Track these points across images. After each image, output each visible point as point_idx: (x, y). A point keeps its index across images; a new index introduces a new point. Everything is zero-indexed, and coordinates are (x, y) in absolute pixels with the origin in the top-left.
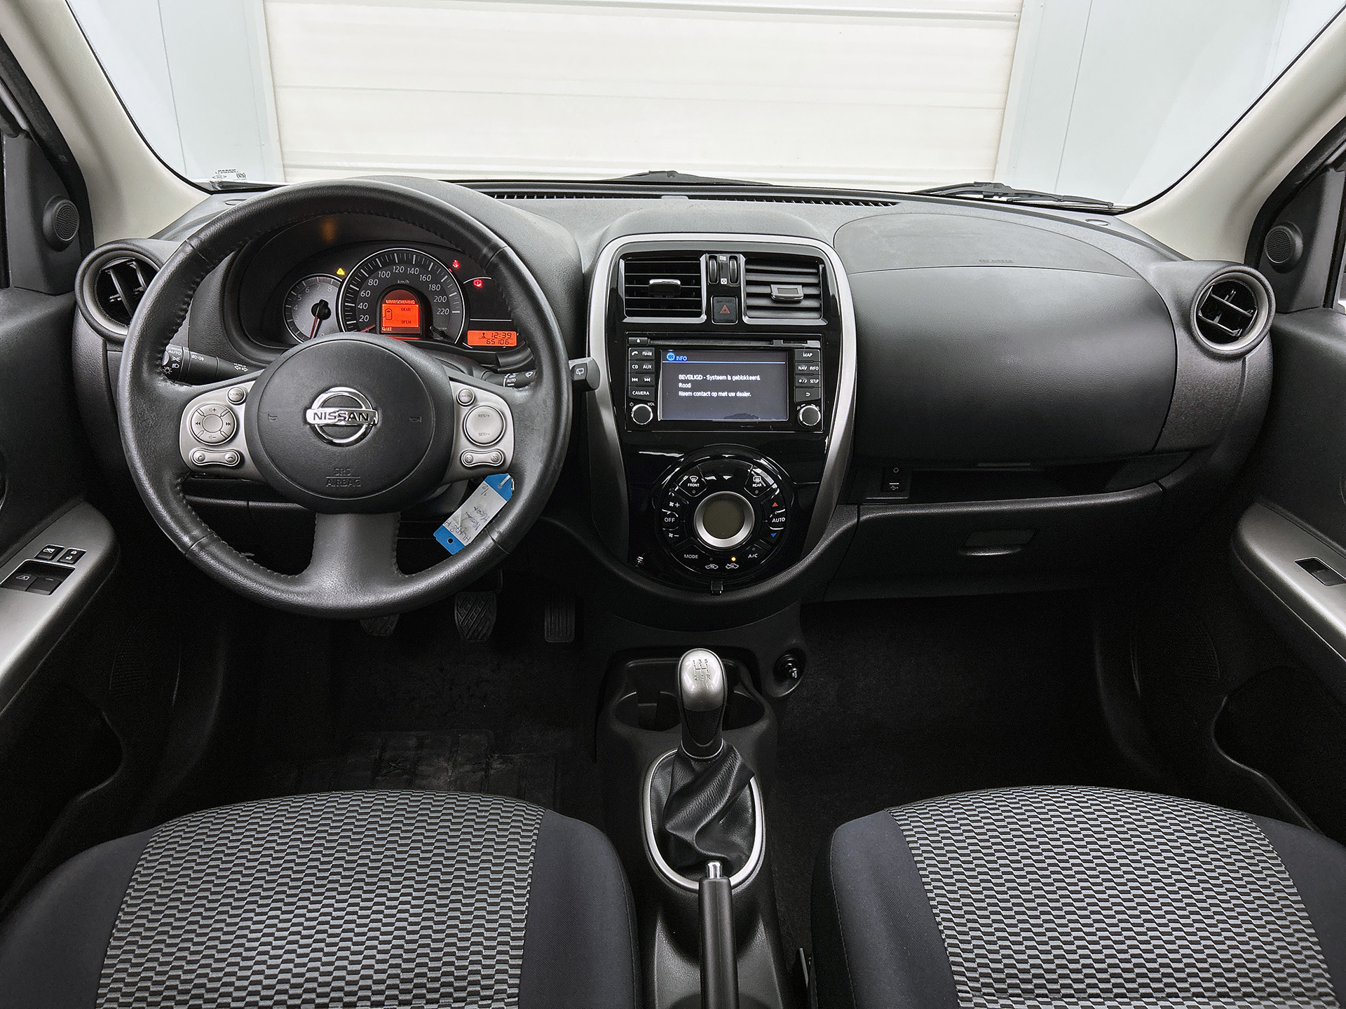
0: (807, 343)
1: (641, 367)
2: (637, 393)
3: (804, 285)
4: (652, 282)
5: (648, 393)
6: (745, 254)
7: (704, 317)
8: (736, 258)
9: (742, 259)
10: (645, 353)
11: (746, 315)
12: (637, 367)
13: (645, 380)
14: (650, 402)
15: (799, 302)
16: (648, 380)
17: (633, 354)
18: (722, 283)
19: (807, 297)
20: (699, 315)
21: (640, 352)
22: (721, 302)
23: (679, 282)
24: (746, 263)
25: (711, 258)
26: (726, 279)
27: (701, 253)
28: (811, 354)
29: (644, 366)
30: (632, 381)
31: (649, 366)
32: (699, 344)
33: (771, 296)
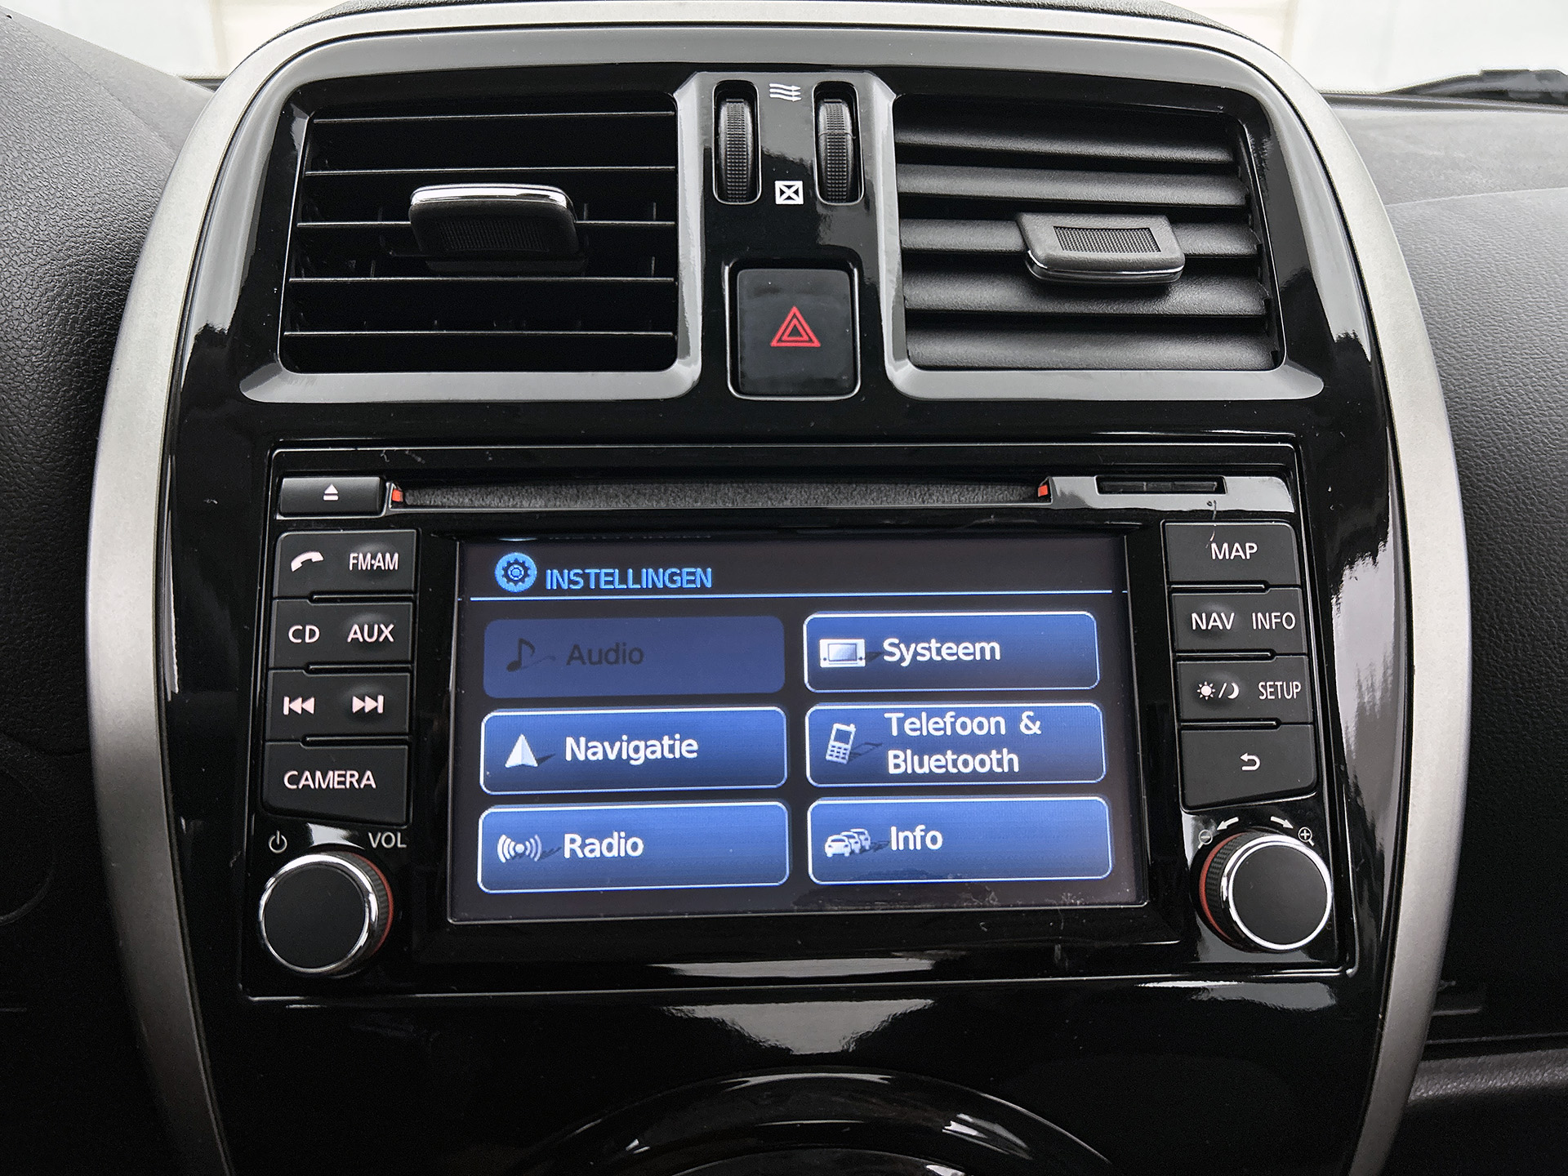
0: (1221, 490)
1: (334, 631)
2: (306, 780)
3: (1181, 216)
4: (422, 196)
5: (369, 779)
6: (889, 74)
7: (686, 372)
8: (844, 93)
9: (881, 100)
10: (361, 559)
11: (901, 354)
12: (312, 634)
13: (357, 705)
14: (379, 827)
15: (1158, 289)
16: (369, 704)
17: (296, 564)
18: (780, 200)
19: (1199, 268)
20: (662, 356)
21: (336, 555)
22: (774, 290)
23: (559, 198)
24: (903, 116)
25: (726, 93)
26: (799, 185)
27: (680, 73)
28: (1251, 548)
29: (356, 627)
30: (286, 712)
31: (382, 626)
32: (658, 502)
33: (1026, 263)
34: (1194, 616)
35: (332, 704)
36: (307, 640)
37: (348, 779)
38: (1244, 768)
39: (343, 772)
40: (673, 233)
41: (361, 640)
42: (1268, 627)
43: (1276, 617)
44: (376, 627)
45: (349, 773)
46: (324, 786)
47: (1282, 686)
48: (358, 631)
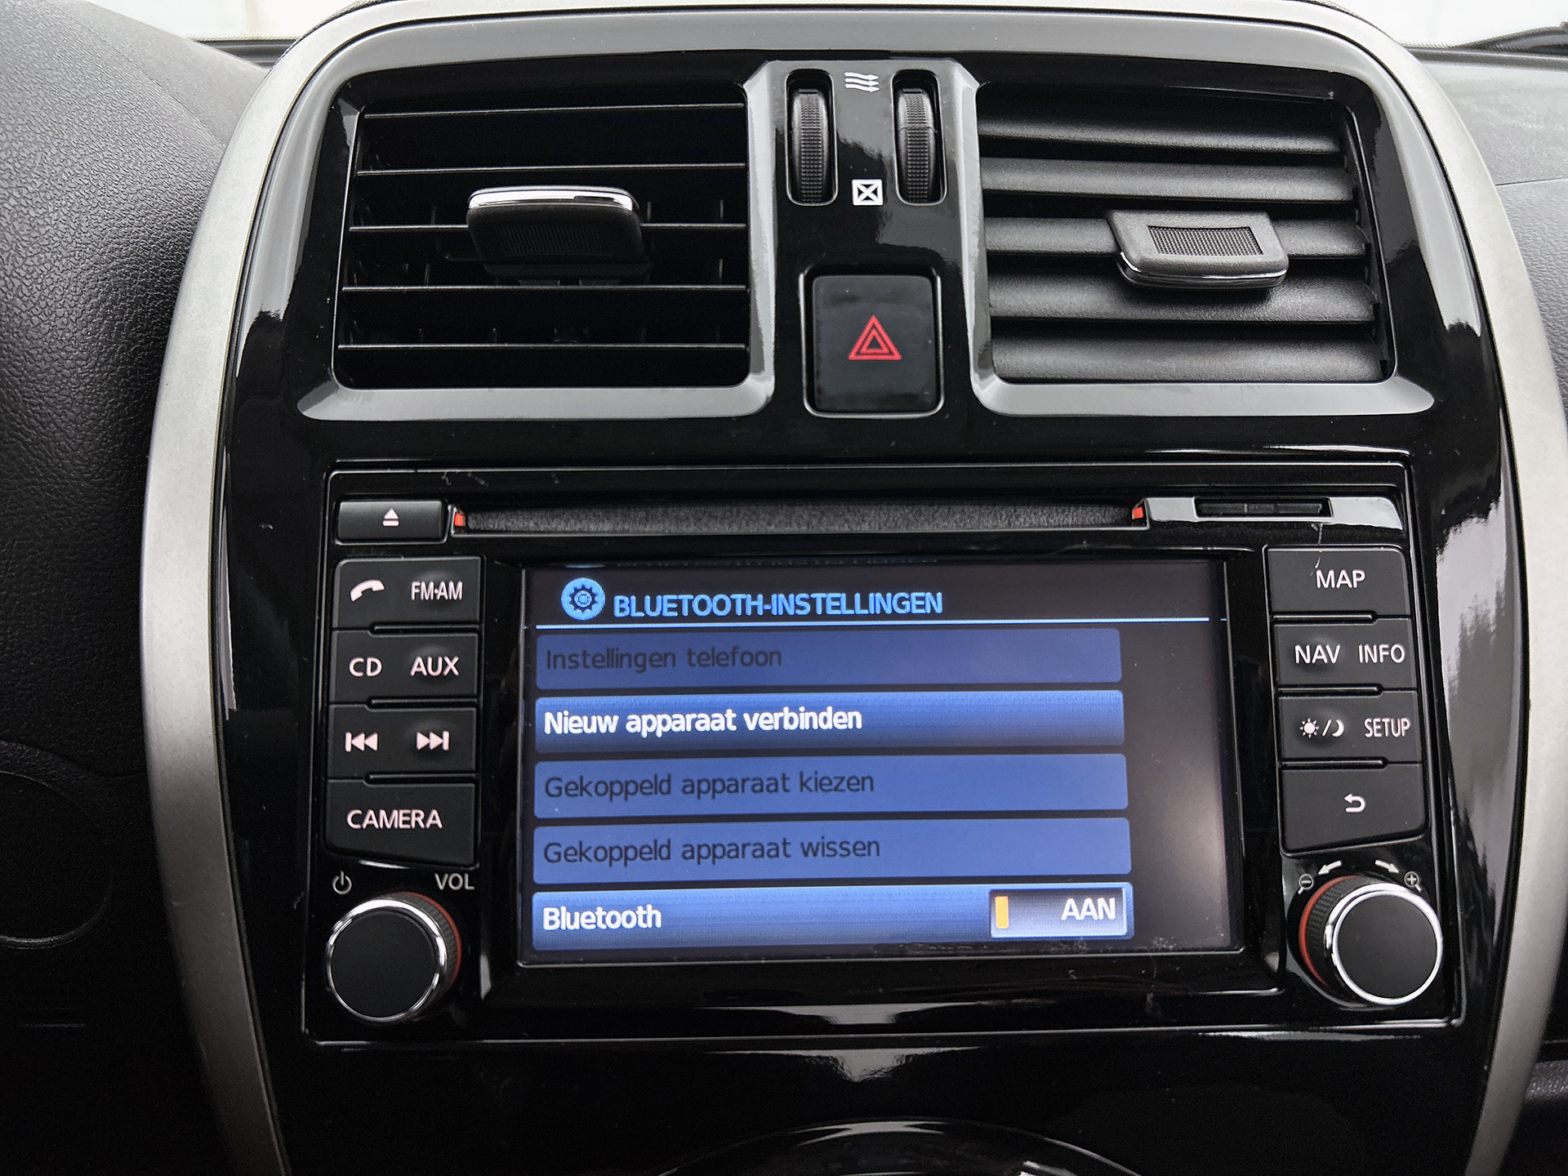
1: (397, 664)
2: (370, 819)
3: (1282, 212)
4: (481, 199)
5: (435, 818)
6: (973, 61)
7: (759, 387)
8: (924, 82)
9: (963, 86)
10: (423, 589)
11: (986, 364)
12: (374, 667)
13: (422, 741)
14: (445, 868)
15: (1258, 293)
16: (434, 741)
17: (356, 594)
18: (858, 201)
19: (1303, 269)
20: (733, 371)
21: (398, 584)
22: (852, 299)
23: (625, 201)
24: (987, 107)
25: (799, 83)
26: (877, 184)
27: (749, 61)
28: (1359, 576)
29: (419, 660)
30: (348, 748)
31: (447, 659)
32: (730, 526)
33: (1119, 266)
34: (1298, 648)
35: (396, 740)
36: (369, 673)
37: (414, 819)
38: (1348, 810)
39: (408, 811)
40: (744, 235)
41: (425, 673)
42: (1375, 660)
43: (1384, 649)
44: (440, 660)
45: (414, 812)
46: (389, 826)
47: (1390, 724)
48: (422, 664)
